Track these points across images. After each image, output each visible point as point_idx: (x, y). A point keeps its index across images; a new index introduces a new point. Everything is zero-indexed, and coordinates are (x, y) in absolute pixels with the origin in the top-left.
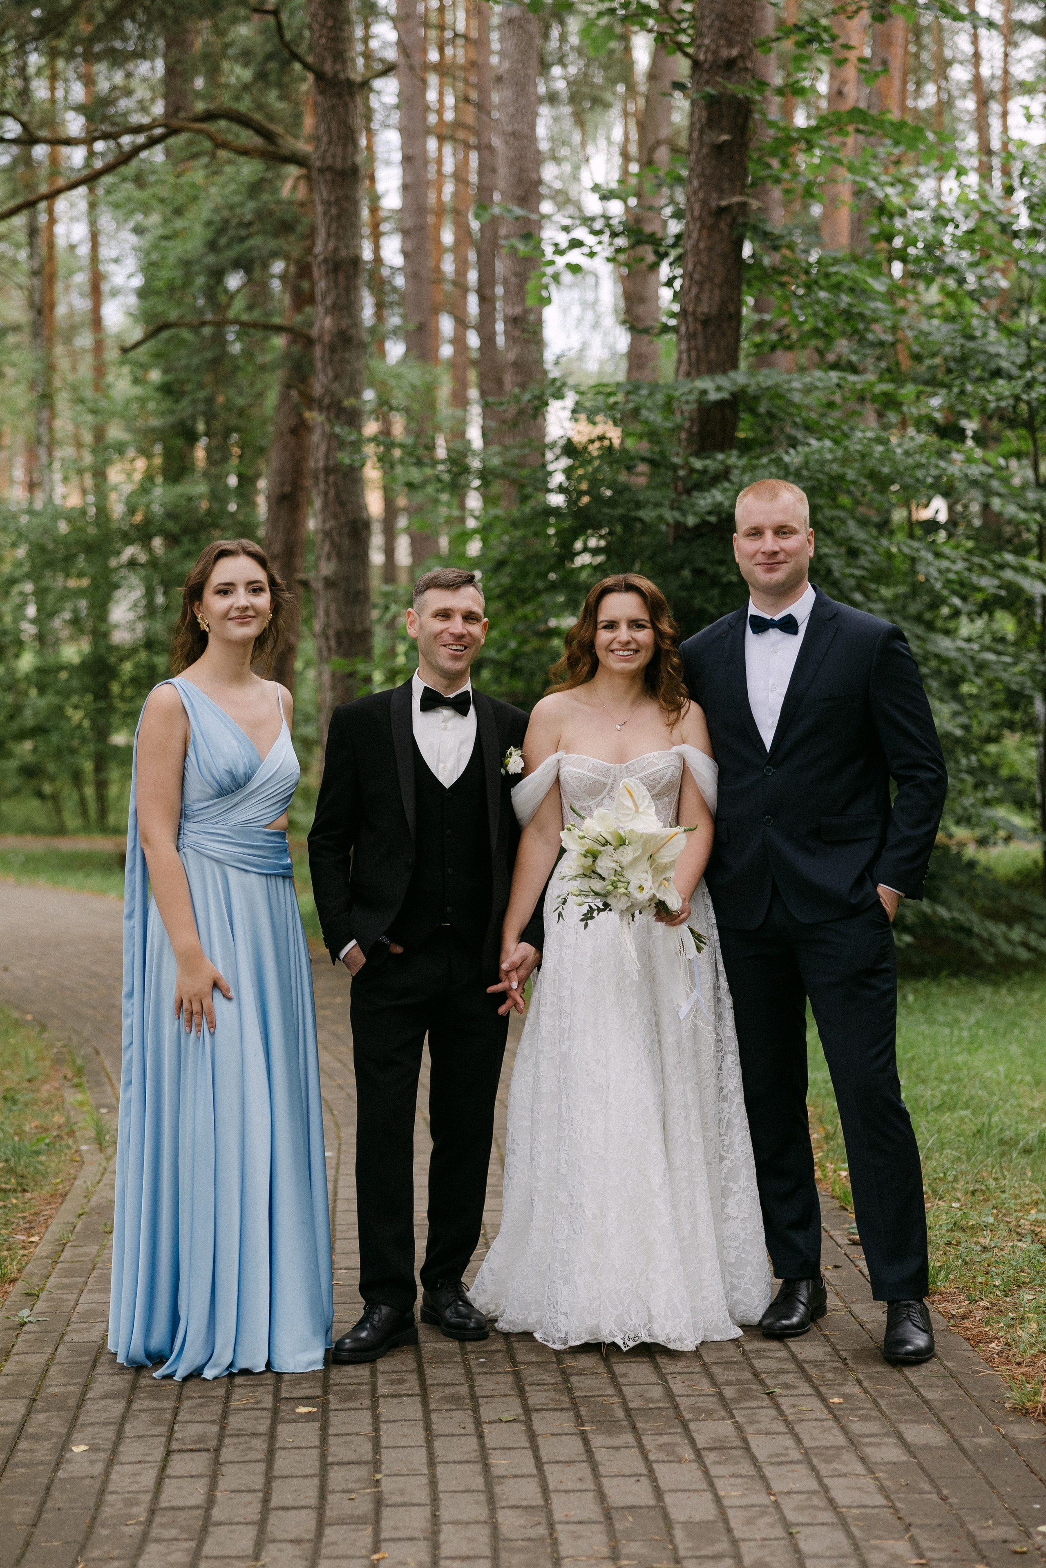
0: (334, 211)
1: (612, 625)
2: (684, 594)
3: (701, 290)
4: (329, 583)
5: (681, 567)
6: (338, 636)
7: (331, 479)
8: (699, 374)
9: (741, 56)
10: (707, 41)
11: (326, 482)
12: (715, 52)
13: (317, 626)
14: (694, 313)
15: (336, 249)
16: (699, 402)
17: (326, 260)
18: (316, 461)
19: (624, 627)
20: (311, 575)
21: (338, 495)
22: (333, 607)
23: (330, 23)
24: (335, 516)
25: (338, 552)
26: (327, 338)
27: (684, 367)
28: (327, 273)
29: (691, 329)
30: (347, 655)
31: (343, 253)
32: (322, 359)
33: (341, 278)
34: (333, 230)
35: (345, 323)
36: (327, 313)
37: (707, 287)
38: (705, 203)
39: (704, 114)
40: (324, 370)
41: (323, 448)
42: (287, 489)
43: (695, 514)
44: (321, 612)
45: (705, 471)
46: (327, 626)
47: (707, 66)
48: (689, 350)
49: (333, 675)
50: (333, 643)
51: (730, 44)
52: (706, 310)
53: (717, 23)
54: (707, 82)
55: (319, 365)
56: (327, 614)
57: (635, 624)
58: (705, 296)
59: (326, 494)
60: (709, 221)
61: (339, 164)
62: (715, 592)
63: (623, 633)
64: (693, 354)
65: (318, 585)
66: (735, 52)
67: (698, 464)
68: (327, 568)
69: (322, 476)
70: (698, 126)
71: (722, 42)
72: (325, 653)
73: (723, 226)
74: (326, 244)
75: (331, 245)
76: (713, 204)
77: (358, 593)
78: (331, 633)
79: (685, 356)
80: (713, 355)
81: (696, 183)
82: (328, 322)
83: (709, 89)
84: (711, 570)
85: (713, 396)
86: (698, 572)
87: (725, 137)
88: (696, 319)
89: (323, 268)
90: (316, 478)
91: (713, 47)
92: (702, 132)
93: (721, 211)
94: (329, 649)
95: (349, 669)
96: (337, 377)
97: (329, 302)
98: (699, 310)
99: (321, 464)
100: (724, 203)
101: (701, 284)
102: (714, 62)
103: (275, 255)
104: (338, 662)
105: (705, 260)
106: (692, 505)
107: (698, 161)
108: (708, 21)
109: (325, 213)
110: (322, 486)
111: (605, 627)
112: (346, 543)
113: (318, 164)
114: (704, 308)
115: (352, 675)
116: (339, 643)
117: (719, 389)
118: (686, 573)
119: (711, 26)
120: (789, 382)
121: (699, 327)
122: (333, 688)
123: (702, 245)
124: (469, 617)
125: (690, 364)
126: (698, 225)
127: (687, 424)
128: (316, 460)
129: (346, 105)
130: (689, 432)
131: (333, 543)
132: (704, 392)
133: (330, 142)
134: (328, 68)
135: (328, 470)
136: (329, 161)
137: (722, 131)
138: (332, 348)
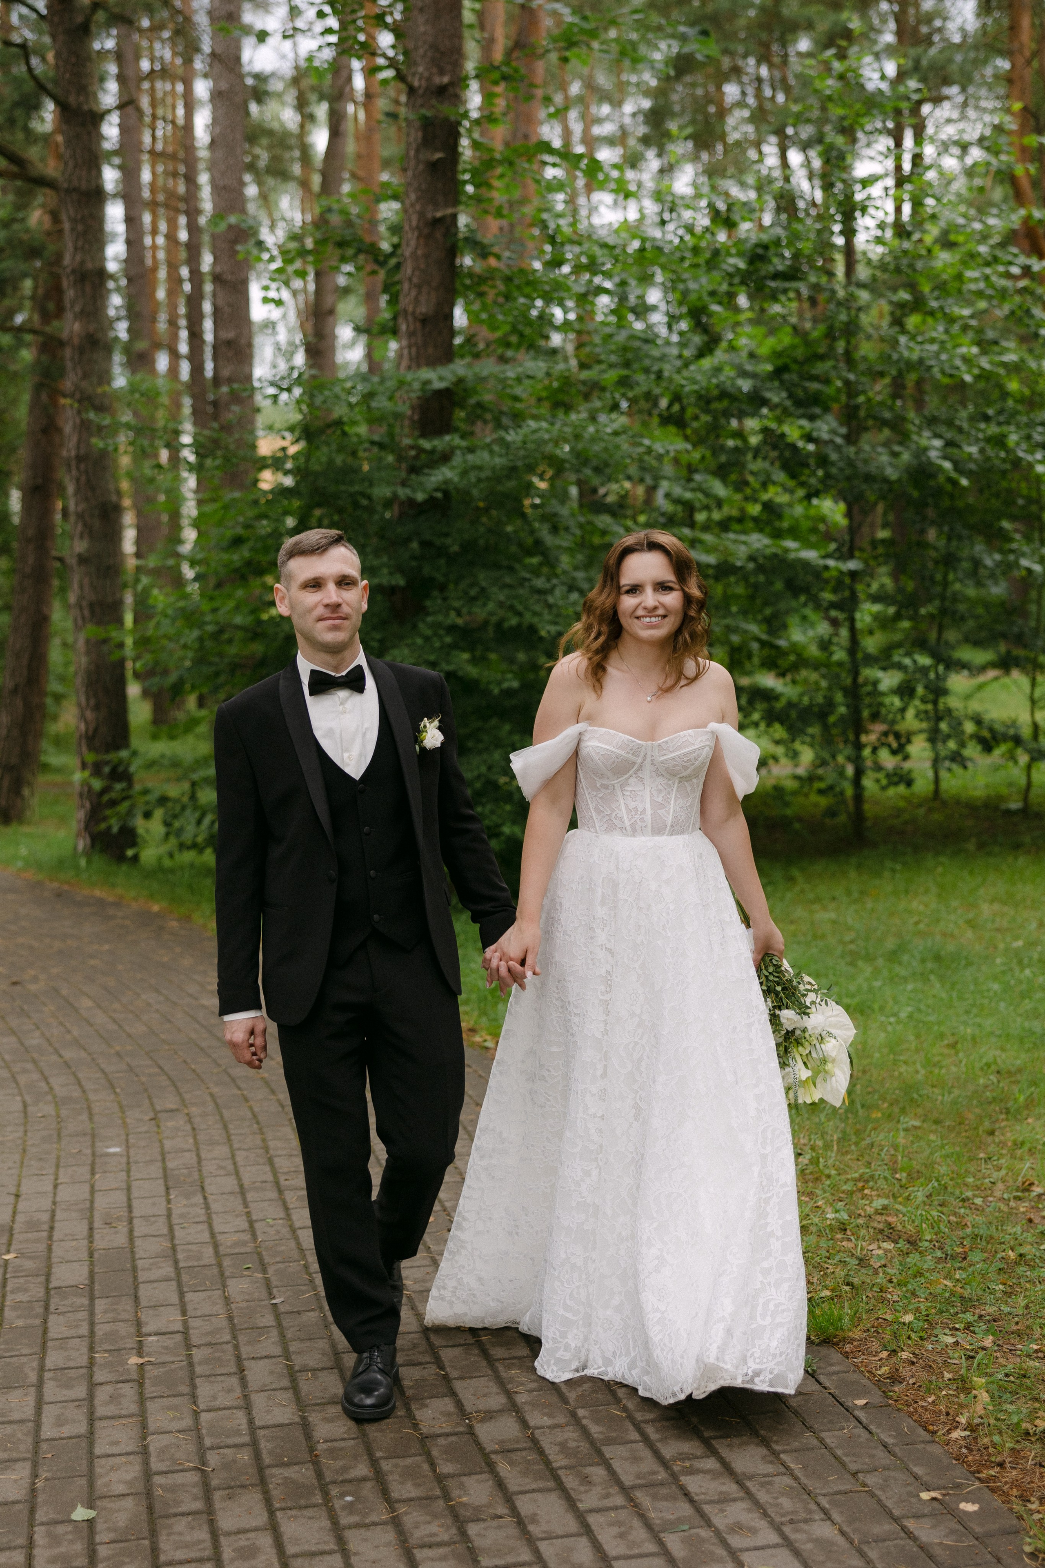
0: (80, 228)
1: (635, 589)
2: (414, 563)
3: (419, 293)
4: (83, 560)
5: (408, 540)
6: (91, 605)
7: (82, 466)
8: (419, 366)
9: (451, 84)
10: (421, 69)
11: (78, 468)
12: (428, 79)
13: (72, 598)
14: (413, 313)
15: (83, 262)
16: (423, 390)
17: (73, 271)
18: (69, 451)
19: (649, 590)
20: (65, 553)
21: (88, 481)
22: (86, 581)
23: (73, 60)
24: (87, 499)
25: (89, 532)
26: (76, 341)
27: (405, 363)
28: (75, 283)
29: (412, 328)
30: (99, 623)
31: (89, 265)
32: (72, 359)
33: (88, 288)
34: (80, 243)
35: (92, 328)
36: (76, 318)
37: (425, 290)
38: (421, 214)
39: (420, 134)
40: (74, 369)
41: (75, 439)
42: (40, 481)
43: (424, 491)
44: (76, 586)
45: (433, 451)
46: (81, 598)
47: (421, 91)
48: (410, 346)
49: (88, 641)
50: (86, 612)
51: (442, 72)
52: (424, 310)
53: (430, 54)
54: (422, 106)
55: (69, 364)
56: (81, 587)
57: (662, 587)
58: (423, 299)
59: (78, 480)
60: (426, 231)
61: (84, 186)
62: (442, 561)
63: (649, 598)
64: (414, 350)
65: (72, 561)
66: (446, 80)
67: (426, 444)
68: (81, 546)
69: (73, 463)
70: (414, 146)
71: (435, 70)
72: (80, 622)
73: (438, 235)
74: (73, 258)
75: (78, 258)
76: (429, 216)
77: (109, 568)
78: (84, 603)
79: (406, 352)
80: (430, 350)
81: (413, 196)
82: (77, 326)
83: (423, 111)
84: (438, 542)
85: (438, 385)
86: (425, 544)
87: (438, 155)
88: (415, 318)
89: (72, 278)
90: (69, 466)
91: (426, 74)
92: (417, 151)
93: (436, 222)
94: (83, 618)
95: (103, 635)
96: (86, 376)
97: (77, 309)
98: (418, 311)
99: (73, 453)
100: (439, 214)
101: (419, 287)
102: (427, 89)
103: (25, 275)
104: (92, 630)
105: (422, 266)
106: (421, 484)
107: (414, 176)
108: (421, 51)
109: (73, 229)
110: (74, 472)
111: (628, 592)
112: (97, 523)
113: (65, 185)
114: (423, 309)
115: (105, 641)
116: (93, 612)
117: (441, 379)
118: (415, 545)
119: (424, 56)
120: (504, 372)
121: (418, 325)
122: (88, 653)
123: (419, 252)
124: (344, 582)
125: (411, 359)
126: (416, 234)
127: (409, 412)
128: (69, 448)
129: (89, 133)
130: (411, 419)
131: (85, 525)
132: (428, 382)
133: (75, 167)
134: (72, 100)
135: (79, 459)
136: (75, 183)
137: (436, 150)
138: (81, 350)
